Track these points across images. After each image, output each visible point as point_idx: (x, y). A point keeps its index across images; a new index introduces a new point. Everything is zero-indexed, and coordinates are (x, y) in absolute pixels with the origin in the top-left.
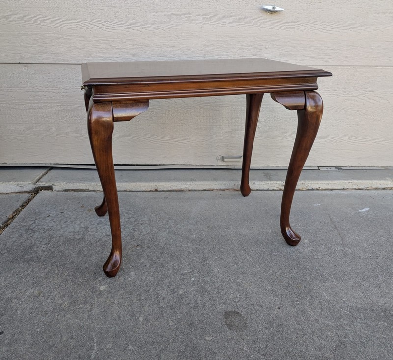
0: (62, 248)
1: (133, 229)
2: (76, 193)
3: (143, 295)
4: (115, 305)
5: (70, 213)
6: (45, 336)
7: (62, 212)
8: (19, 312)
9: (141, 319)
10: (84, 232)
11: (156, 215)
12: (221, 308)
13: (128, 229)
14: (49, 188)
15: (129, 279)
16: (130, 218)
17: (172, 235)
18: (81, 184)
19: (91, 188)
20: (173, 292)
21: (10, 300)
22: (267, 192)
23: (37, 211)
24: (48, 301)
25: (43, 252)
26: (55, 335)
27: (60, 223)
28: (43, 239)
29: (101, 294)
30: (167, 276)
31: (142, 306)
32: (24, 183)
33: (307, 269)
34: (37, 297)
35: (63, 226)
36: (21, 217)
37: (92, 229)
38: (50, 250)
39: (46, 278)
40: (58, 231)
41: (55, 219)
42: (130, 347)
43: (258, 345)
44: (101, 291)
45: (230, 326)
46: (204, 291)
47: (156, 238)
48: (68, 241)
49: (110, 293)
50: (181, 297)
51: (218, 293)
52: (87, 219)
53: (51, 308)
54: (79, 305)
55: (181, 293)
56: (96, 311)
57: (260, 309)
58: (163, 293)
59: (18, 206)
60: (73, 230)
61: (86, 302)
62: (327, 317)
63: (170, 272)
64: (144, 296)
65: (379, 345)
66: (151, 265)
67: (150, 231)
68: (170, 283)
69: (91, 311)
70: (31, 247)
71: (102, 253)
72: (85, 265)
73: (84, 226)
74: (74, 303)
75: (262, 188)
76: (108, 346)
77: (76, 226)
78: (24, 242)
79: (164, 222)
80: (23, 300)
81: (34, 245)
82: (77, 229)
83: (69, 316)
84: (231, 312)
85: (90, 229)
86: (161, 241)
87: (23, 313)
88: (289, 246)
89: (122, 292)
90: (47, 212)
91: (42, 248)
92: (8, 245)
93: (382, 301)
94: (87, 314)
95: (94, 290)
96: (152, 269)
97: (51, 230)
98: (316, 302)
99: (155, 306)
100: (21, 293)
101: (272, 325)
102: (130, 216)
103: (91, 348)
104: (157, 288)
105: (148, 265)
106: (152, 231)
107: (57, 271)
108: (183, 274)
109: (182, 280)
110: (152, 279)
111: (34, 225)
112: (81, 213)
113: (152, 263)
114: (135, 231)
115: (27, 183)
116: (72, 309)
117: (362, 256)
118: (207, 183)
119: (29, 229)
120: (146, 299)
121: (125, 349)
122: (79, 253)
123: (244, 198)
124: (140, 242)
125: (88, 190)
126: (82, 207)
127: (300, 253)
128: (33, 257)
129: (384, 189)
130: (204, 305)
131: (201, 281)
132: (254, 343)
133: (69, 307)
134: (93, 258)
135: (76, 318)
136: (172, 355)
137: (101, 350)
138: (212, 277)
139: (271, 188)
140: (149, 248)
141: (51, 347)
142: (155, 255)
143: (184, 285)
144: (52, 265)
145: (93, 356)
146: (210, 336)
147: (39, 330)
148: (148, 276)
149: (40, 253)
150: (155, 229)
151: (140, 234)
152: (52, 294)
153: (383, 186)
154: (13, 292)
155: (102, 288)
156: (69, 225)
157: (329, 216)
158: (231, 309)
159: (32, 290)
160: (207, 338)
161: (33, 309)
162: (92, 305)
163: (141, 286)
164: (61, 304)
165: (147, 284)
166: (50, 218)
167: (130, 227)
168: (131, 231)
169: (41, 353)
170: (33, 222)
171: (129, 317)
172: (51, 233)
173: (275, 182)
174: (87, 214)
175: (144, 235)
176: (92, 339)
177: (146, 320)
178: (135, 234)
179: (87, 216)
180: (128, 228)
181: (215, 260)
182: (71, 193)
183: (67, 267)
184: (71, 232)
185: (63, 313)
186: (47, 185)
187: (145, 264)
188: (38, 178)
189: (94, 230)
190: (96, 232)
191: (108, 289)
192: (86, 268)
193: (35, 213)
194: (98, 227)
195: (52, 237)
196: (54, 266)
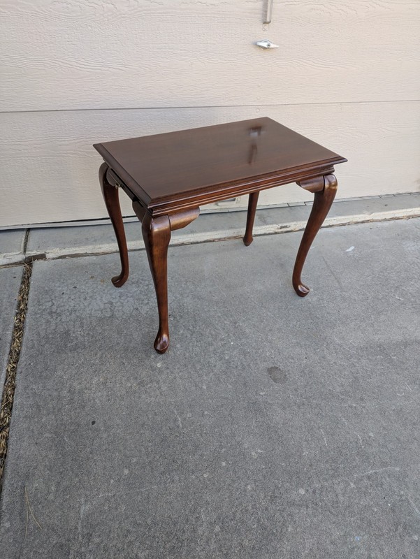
0: (99, 329)
2: (74, 259)
3: (196, 365)
4: (178, 379)
5: (84, 287)
6: (133, 418)
7: (75, 287)
8: (97, 401)
9: (204, 387)
10: (110, 309)
12: (263, 365)
13: (152, 299)
14: (42, 257)
15: (178, 353)
16: (147, 285)
17: (196, 300)
18: (77, 249)
19: (89, 252)
20: (221, 359)
21: (81, 392)
22: (265, 237)
23: (47, 288)
24: (117, 386)
25: (83, 336)
26: (141, 415)
27: (80, 301)
28: (74, 322)
29: (160, 372)
30: (210, 344)
31: (200, 376)
32: (11, 254)
33: (318, 318)
34: (105, 384)
35: (86, 304)
36: (35, 299)
37: (116, 303)
38: (88, 334)
39: (103, 364)
40: (84, 310)
41: (73, 297)
42: (206, 413)
43: (299, 391)
44: (159, 369)
45: (275, 380)
46: (245, 354)
47: (183, 305)
48: (101, 320)
49: (168, 368)
50: (228, 362)
51: (256, 352)
52: (106, 291)
53: (124, 392)
54: (147, 385)
55: (227, 358)
56: (164, 388)
57: (292, 361)
58: (212, 361)
59: (19, 284)
60: (98, 308)
61: (151, 381)
62: (342, 359)
63: (210, 339)
64: (198, 367)
65: (380, 375)
66: (192, 335)
67: (174, 298)
68: (215, 350)
69: (160, 388)
70: (67, 333)
71: (140, 330)
72: (131, 345)
73: (107, 302)
74: (141, 383)
75: (259, 233)
76: (188, 416)
77: (99, 302)
78: (56, 328)
79: (183, 285)
80: (94, 389)
81: (69, 330)
82: (102, 306)
83: (143, 396)
84: (272, 368)
85: (114, 304)
86: (189, 308)
87: (101, 401)
88: (299, 297)
90: (59, 289)
91: (79, 333)
92: (43, 334)
93: (377, 337)
94: (158, 392)
95: (153, 369)
96: (194, 339)
97: (76, 311)
98: (332, 347)
99: (211, 374)
100: (88, 383)
101: (305, 373)
102: (147, 282)
103: (176, 420)
104: (206, 357)
105: (189, 336)
106: (176, 297)
107: (109, 356)
108: (222, 340)
109: (224, 345)
110: (197, 349)
111: (55, 307)
112: (95, 286)
113: (191, 333)
115: (15, 253)
116: (143, 389)
117: (357, 299)
118: (208, 233)
119: (52, 312)
120: (200, 369)
121: (203, 415)
122: (119, 333)
123: (246, 247)
124: (170, 313)
125: (86, 255)
126: (92, 277)
127: (310, 303)
128: (76, 344)
129: (363, 222)
130: (249, 365)
131: (239, 344)
132: (296, 390)
133: (139, 388)
134: (135, 335)
135: (150, 397)
136: (240, 412)
137: (185, 419)
138: (247, 338)
139: (268, 232)
140: (181, 317)
141: (143, 426)
142: (190, 324)
143: (227, 350)
144: (100, 350)
145: (181, 426)
146: (263, 391)
147: (124, 413)
148: (193, 346)
149: (81, 338)
150: (178, 296)
152: (117, 379)
153: (361, 220)
154: (80, 384)
155: (159, 365)
156: (91, 302)
157: (324, 260)
158: (271, 366)
159: (97, 379)
160: (261, 393)
161: (108, 396)
162: (158, 382)
163: (192, 357)
164: (131, 387)
165: (195, 355)
166: (66, 297)
169: (138, 432)
170: (50, 303)
171: (194, 388)
172: (78, 314)
173: (271, 226)
174: (102, 286)
176: (173, 412)
177: (209, 388)
179: (104, 288)
181: (244, 321)
182: (69, 260)
183: (116, 350)
184: (98, 310)
185: (137, 395)
186: (39, 253)
187: (185, 335)
188: (22, 245)
189: (119, 304)
190: (123, 307)
191: (165, 365)
192: (134, 348)
193: (47, 292)
194: (122, 301)
195: (82, 319)
196: (103, 351)
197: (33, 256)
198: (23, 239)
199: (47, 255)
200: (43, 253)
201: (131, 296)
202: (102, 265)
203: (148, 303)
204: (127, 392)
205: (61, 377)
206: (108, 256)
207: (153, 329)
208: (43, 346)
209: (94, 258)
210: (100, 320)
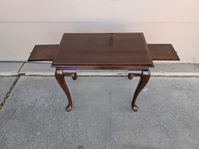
0: (26, 111)
1: (54, 101)
2: (34, 77)
3: (52, 137)
4: (42, 142)
5: (31, 90)
7: (28, 90)
10: (35, 102)
15: (48, 129)
16: (53, 94)
18: (36, 73)
20: (63, 136)
24: (20, 139)
25: (20, 113)
27: (26, 97)
28: (20, 106)
30: (62, 128)
31: (51, 143)
32: (14, 72)
34: (16, 137)
35: (28, 99)
37: (38, 100)
38: (22, 112)
39: (20, 128)
40: (26, 101)
41: (25, 94)
44: (38, 135)
46: (73, 136)
47: (61, 106)
49: (41, 136)
50: (65, 139)
51: (78, 137)
52: (37, 94)
54: (30, 142)
55: (65, 136)
56: (35, 145)
57: (91, 145)
58: (59, 136)
59: (12, 85)
61: (32, 141)
63: (64, 125)
64: (52, 138)
66: (57, 122)
67: (60, 102)
68: (62, 131)
69: (34, 145)
71: (40, 115)
72: (34, 121)
73: (35, 99)
74: (28, 141)
77: (33, 99)
78: (13, 108)
80: (11, 139)
81: (16, 109)
82: (33, 101)
85: (37, 100)
87: (11, 145)
89: (45, 136)
90: (22, 90)
91: (19, 111)
92: (7, 109)
94: (32, 146)
95: (35, 135)
96: (57, 124)
97: (23, 101)
98: (111, 141)
99: (55, 143)
100: (11, 135)
102: (54, 92)
104: (57, 134)
107: (24, 124)
108: (68, 127)
109: (67, 130)
110: (56, 129)
111: (17, 98)
112: (35, 91)
113: (58, 120)
114: (54, 102)
116: (27, 144)
117: (135, 118)
119: (15, 100)
120: (53, 139)
122: (32, 115)
124: (55, 109)
126: (36, 87)
128: (16, 116)
130: (72, 142)
131: (73, 131)
133: (26, 142)
138: (78, 128)
140: (58, 112)
142: (59, 116)
143: (67, 133)
144: (22, 121)
148: (55, 127)
149: (18, 114)
150: (62, 101)
151: (56, 104)
152: (21, 136)
153: (158, 75)
154: (8, 135)
155: (38, 134)
156: (30, 98)
159: (14, 134)
161: (14, 143)
162: (34, 142)
163: (52, 133)
164: (24, 141)
165: (54, 132)
166: (23, 94)
168: (53, 102)
170: (17, 96)
172: (23, 103)
174: (37, 91)
175: (57, 104)
178: (54, 103)
180: (52, 100)
181: (81, 119)
182: (32, 77)
183: (27, 122)
184: (30, 102)
185: (24, 146)
186: (23, 73)
187: (55, 121)
188: (19, 69)
189: (39, 101)
190: (40, 102)
191: (40, 134)
192: (34, 123)
193: (18, 90)
194: (41, 99)
195: (23, 105)
196: (23, 122)
197: (21, 74)
198: (21, 66)
199: (25, 74)
200: (24, 73)
201: (45, 98)
202: (42, 82)
203: (49, 103)
204: (21, 143)
205: (3, 131)
206: (46, 77)
207: (45, 115)
208: (5, 115)
209: (41, 77)
210: (29, 107)
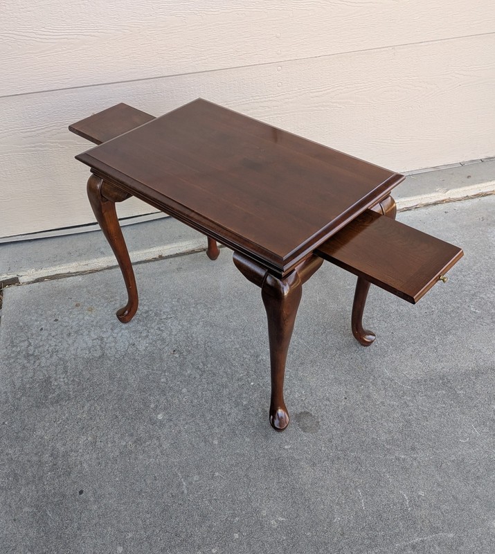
0: (86, 374)
1: (159, 329)
2: (55, 282)
3: (206, 415)
4: (183, 434)
5: (66, 318)
6: (127, 484)
7: (56, 320)
8: (85, 465)
10: (100, 346)
11: (178, 301)
12: (291, 411)
13: (152, 331)
14: (15, 281)
15: (185, 400)
17: (209, 328)
18: (57, 268)
19: (73, 271)
20: (237, 405)
21: (66, 455)
23: (21, 324)
24: (109, 445)
25: (67, 384)
26: (137, 481)
27: (63, 338)
28: (56, 366)
29: (162, 424)
31: (210, 428)
34: (94, 443)
35: (70, 342)
37: (108, 338)
38: (73, 380)
39: (91, 418)
40: (68, 350)
41: (53, 334)
42: (217, 474)
43: (334, 442)
44: (161, 421)
45: (304, 429)
47: (192, 336)
49: (171, 420)
50: (247, 408)
52: (94, 324)
53: (117, 453)
54: (145, 442)
55: (245, 403)
56: (166, 445)
57: (328, 403)
58: (226, 408)
60: (85, 345)
61: (151, 438)
62: (392, 397)
63: (225, 380)
64: (209, 416)
65: (440, 416)
66: (201, 375)
67: (180, 327)
68: (230, 394)
69: (161, 446)
70: (48, 381)
71: (138, 372)
72: (126, 393)
73: (96, 337)
74: (138, 441)
76: (195, 479)
77: (86, 338)
78: (34, 376)
80: (81, 451)
81: (50, 377)
82: (90, 343)
83: (141, 457)
84: (301, 413)
85: (105, 339)
86: (199, 339)
87: (89, 465)
89: (184, 417)
90: (36, 324)
91: (62, 380)
94: (158, 451)
95: (152, 422)
96: (204, 380)
97: (57, 352)
99: (224, 425)
100: (74, 443)
103: (180, 485)
104: (219, 403)
105: (198, 377)
106: (182, 326)
107: (99, 408)
108: (239, 379)
109: (241, 387)
110: (209, 394)
111: (31, 348)
112: (81, 316)
113: (200, 373)
114: (162, 331)
116: (140, 449)
119: (28, 355)
120: (212, 419)
121: (213, 477)
122: (111, 377)
124: (175, 347)
125: (69, 274)
126: (77, 306)
128: (59, 395)
131: (261, 384)
132: (330, 440)
133: (136, 446)
134: (131, 380)
135: (149, 457)
136: (259, 471)
137: (190, 484)
140: (189, 352)
141: (139, 493)
142: (200, 361)
143: (246, 393)
144: (88, 401)
145: (186, 491)
146: (288, 444)
147: (117, 479)
148: (203, 390)
149: (64, 387)
150: (185, 324)
151: (170, 335)
152: (109, 436)
154: (64, 445)
155: (160, 417)
156: (75, 338)
158: (300, 410)
159: (84, 438)
160: (286, 447)
161: (98, 459)
162: (158, 439)
163: (200, 405)
164: (126, 446)
165: (205, 401)
166: (45, 333)
167: (153, 325)
168: (159, 332)
169: (134, 502)
170: (26, 343)
171: (203, 444)
172: (60, 356)
174: (90, 316)
175: (176, 335)
176: (176, 475)
177: (221, 442)
178: (164, 335)
179: (92, 319)
180: (152, 328)
182: (48, 283)
183: (107, 400)
184: (85, 349)
185: (133, 456)
186: (10, 277)
187: (193, 376)
189: (111, 339)
190: (116, 343)
191: (167, 417)
192: (130, 395)
193: (21, 329)
194: (114, 335)
195: (65, 361)
196: (92, 401)
199: (20, 279)
200: (16, 276)
202: (89, 288)
203: (147, 336)
204: (121, 453)
205: (42, 438)
206: (96, 275)
207: (153, 370)
208: (19, 399)
209: (79, 278)
210: (88, 361)
